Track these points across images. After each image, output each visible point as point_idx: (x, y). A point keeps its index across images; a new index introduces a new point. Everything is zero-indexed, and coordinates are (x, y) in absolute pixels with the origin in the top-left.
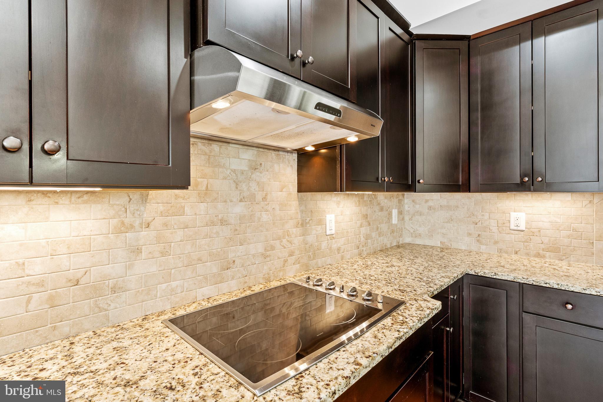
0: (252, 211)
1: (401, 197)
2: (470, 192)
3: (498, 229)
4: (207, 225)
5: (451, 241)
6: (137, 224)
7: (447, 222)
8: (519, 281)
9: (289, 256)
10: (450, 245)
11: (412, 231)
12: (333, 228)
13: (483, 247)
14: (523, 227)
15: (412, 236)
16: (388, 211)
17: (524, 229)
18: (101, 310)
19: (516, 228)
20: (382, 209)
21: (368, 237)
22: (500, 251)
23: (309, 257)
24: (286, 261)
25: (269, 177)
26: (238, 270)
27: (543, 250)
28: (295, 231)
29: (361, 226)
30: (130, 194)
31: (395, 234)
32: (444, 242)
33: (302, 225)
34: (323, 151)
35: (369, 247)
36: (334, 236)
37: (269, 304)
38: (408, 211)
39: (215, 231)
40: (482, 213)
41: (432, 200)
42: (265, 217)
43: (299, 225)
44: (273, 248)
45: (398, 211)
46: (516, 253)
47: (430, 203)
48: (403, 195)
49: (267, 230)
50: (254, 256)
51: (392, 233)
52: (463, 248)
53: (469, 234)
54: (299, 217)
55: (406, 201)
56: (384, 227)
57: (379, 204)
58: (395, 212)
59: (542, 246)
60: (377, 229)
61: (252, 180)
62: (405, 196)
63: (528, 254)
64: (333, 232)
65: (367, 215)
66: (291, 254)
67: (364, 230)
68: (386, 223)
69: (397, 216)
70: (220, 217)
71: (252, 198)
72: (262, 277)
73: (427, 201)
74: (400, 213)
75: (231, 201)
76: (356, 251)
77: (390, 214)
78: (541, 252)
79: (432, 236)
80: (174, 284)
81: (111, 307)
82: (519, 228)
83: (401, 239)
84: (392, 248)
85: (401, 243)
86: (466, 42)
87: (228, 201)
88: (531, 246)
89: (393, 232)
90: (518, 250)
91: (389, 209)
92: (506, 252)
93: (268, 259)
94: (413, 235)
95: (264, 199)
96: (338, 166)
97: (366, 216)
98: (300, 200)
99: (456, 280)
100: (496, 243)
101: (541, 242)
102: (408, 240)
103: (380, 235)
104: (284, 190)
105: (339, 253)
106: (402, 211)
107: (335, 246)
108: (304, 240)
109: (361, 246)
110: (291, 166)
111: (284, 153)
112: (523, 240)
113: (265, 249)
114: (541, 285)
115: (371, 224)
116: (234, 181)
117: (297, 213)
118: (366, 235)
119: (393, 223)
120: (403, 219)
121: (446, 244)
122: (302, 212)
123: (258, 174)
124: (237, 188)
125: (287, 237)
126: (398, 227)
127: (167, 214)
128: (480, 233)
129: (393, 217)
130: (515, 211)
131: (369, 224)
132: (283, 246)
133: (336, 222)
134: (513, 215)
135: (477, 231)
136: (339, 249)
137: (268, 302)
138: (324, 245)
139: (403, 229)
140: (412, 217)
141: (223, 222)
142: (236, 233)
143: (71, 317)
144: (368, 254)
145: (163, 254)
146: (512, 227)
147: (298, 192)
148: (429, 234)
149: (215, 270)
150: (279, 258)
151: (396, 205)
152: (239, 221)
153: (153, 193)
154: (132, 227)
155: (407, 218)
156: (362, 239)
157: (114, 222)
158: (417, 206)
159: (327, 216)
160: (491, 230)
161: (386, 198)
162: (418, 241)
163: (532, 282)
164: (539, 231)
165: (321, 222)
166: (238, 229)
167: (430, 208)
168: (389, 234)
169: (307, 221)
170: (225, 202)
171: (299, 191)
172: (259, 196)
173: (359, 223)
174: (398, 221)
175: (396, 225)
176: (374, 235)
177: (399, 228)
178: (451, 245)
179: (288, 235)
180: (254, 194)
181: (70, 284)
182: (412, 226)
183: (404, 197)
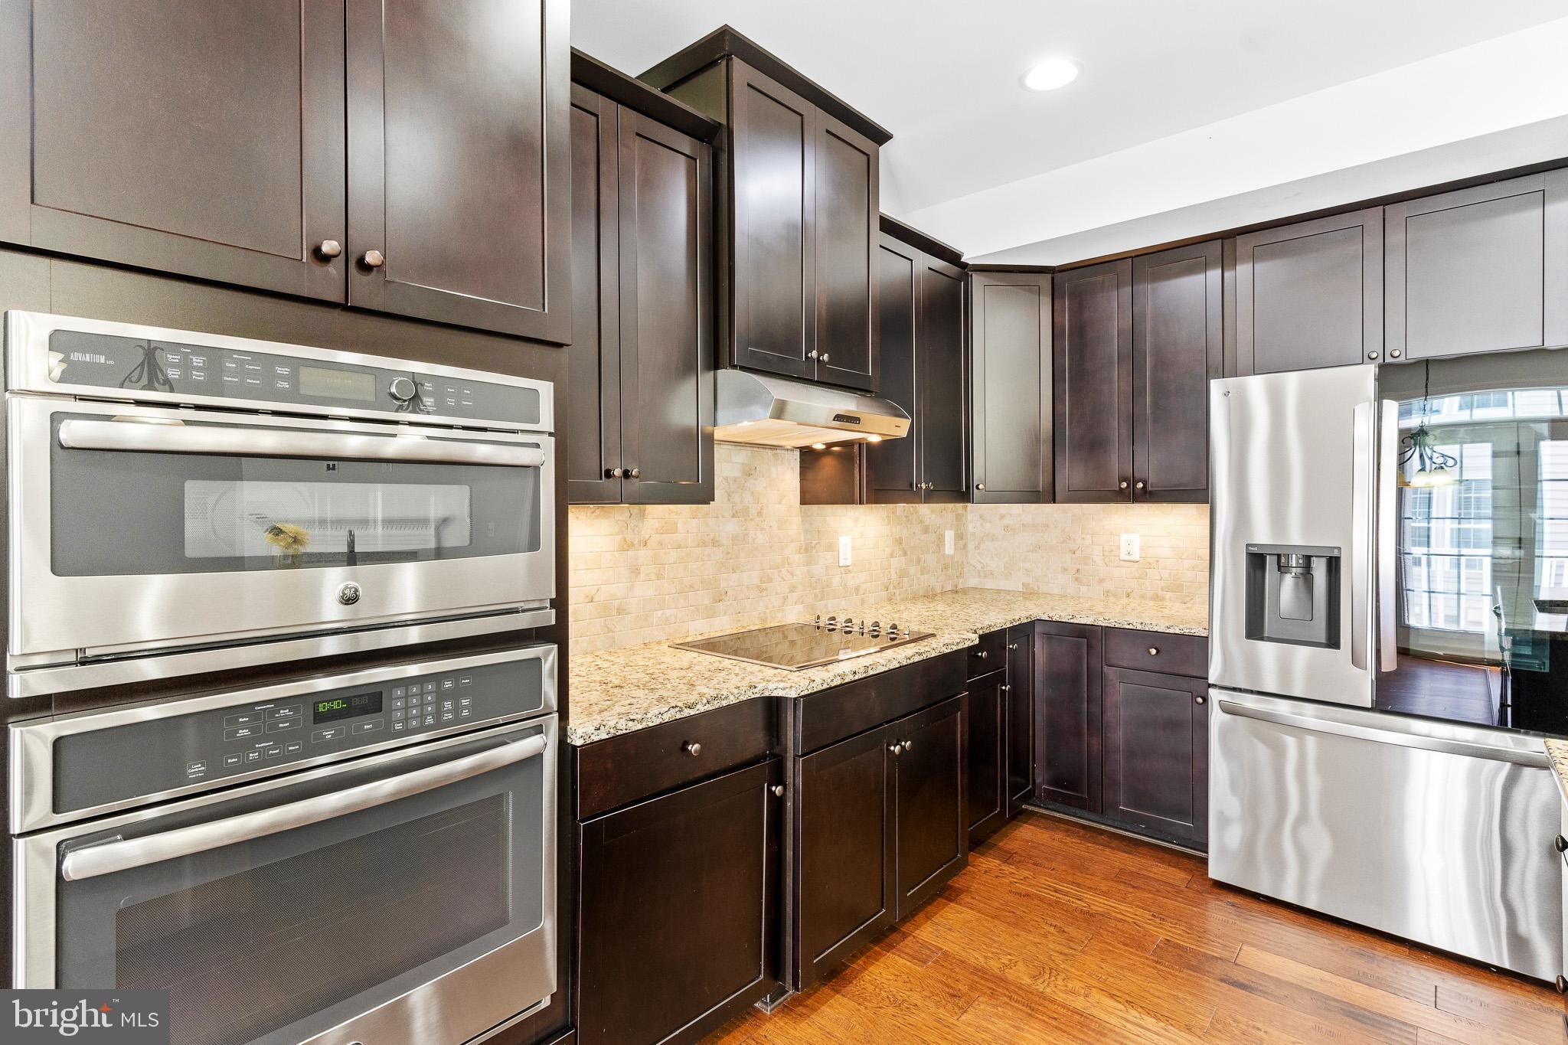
0: (746, 530)
1: (961, 511)
2: (1054, 502)
3: (1104, 560)
4: (698, 546)
5: (1037, 581)
6: (636, 542)
7: (1032, 552)
8: (1100, 623)
9: (789, 592)
10: (1036, 588)
11: (979, 567)
12: (849, 556)
13: (1083, 589)
14: (1136, 557)
15: (979, 576)
16: (938, 532)
17: (1138, 559)
18: (610, 631)
19: (1127, 558)
20: (926, 530)
21: (903, 573)
22: (1107, 594)
23: (816, 596)
24: (785, 598)
25: (765, 485)
26: (731, 604)
27: (1162, 590)
28: (797, 558)
29: (892, 556)
30: (631, 509)
31: (950, 571)
32: (1029, 584)
33: (806, 550)
34: (836, 449)
35: (905, 589)
36: (850, 568)
37: (766, 652)
38: (974, 534)
39: (706, 553)
40: (1083, 536)
41: (1011, 515)
42: (761, 538)
43: (802, 551)
44: (770, 580)
45: (955, 534)
46: (1128, 596)
47: (1007, 521)
48: (965, 508)
49: (763, 555)
50: (748, 587)
51: (944, 570)
52: (1056, 592)
53: (1065, 570)
54: (803, 538)
55: (970, 517)
56: (930, 559)
57: (921, 522)
58: (949, 536)
59: (1161, 584)
60: (919, 561)
61: (746, 490)
62: (968, 509)
63: (1142, 597)
64: (849, 562)
65: (901, 539)
66: (792, 590)
67: (897, 562)
68: (933, 552)
69: (953, 542)
70: (711, 537)
71: (746, 511)
72: (757, 616)
73: (1002, 517)
74: (960, 536)
75: (723, 517)
76: (884, 594)
77: (941, 539)
78: (1160, 593)
79: (1011, 574)
80: (668, 612)
81: (616, 630)
82: (1131, 558)
83: (961, 581)
84: (943, 593)
85: (960, 586)
86: (1049, 276)
87: (720, 516)
88: (1148, 583)
89: (946, 567)
90: (1130, 590)
91: (938, 531)
92: (1115, 596)
93: (764, 593)
94: (981, 574)
95: (760, 514)
96: (857, 471)
97: (899, 541)
98: (805, 516)
99: (1017, 623)
100: (1101, 581)
101: (1160, 578)
102: (973, 582)
103: (923, 571)
104: (783, 502)
105: (857, 594)
106: (962, 534)
107: (851, 583)
108: (808, 571)
109: (891, 587)
110: (792, 468)
111: (784, 452)
112: (1137, 576)
113: (761, 581)
114: (1124, 627)
115: (909, 553)
116: (727, 492)
117: (800, 533)
118: (900, 570)
119: (946, 552)
120: (965, 547)
121: (1031, 586)
122: (806, 531)
123: (752, 481)
124: (729, 500)
125: (787, 566)
126: (956, 560)
127: (661, 532)
128: (1078, 566)
129: (946, 543)
130: (1126, 532)
131: (905, 553)
132: (782, 578)
133: (854, 548)
134: (1124, 538)
135: (1075, 564)
136: (857, 589)
137: (765, 649)
138: (836, 581)
139: (965, 563)
140: (979, 544)
141: (715, 543)
142: (729, 557)
143: (588, 634)
144: (903, 600)
145: (659, 577)
146: (1123, 556)
147: (801, 504)
148: (1006, 571)
149: (707, 601)
150: (777, 594)
151: (952, 524)
152: (731, 542)
153: (650, 508)
154: (633, 544)
155: (971, 546)
156: (894, 576)
157: (618, 538)
158: (988, 525)
159: (841, 538)
160: (1095, 562)
161: (933, 512)
162: (989, 584)
163: (1114, 623)
164: (1157, 561)
165: (832, 547)
166: (731, 551)
167: (1007, 528)
168: (939, 570)
169: (813, 545)
170: (717, 517)
171: (803, 502)
172: (753, 512)
173: (888, 550)
174: (956, 549)
175: (952, 557)
176: (912, 570)
177: (958, 562)
178: (1039, 588)
179: (788, 564)
180: (748, 507)
181: (587, 601)
182: (978, 558)
183: (966, 511)
